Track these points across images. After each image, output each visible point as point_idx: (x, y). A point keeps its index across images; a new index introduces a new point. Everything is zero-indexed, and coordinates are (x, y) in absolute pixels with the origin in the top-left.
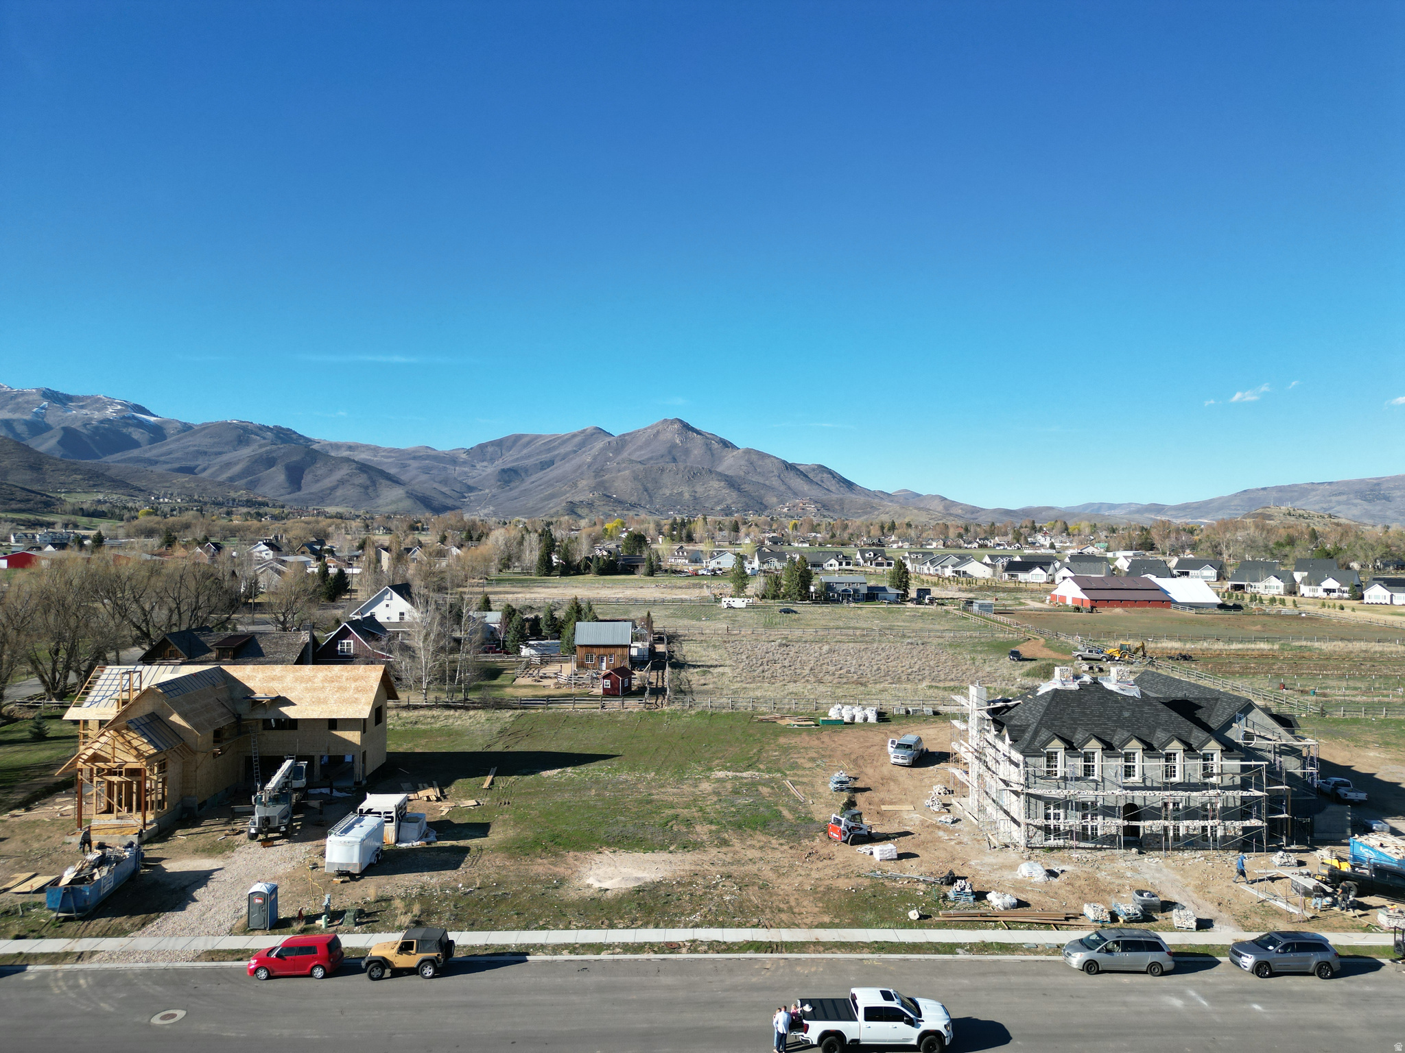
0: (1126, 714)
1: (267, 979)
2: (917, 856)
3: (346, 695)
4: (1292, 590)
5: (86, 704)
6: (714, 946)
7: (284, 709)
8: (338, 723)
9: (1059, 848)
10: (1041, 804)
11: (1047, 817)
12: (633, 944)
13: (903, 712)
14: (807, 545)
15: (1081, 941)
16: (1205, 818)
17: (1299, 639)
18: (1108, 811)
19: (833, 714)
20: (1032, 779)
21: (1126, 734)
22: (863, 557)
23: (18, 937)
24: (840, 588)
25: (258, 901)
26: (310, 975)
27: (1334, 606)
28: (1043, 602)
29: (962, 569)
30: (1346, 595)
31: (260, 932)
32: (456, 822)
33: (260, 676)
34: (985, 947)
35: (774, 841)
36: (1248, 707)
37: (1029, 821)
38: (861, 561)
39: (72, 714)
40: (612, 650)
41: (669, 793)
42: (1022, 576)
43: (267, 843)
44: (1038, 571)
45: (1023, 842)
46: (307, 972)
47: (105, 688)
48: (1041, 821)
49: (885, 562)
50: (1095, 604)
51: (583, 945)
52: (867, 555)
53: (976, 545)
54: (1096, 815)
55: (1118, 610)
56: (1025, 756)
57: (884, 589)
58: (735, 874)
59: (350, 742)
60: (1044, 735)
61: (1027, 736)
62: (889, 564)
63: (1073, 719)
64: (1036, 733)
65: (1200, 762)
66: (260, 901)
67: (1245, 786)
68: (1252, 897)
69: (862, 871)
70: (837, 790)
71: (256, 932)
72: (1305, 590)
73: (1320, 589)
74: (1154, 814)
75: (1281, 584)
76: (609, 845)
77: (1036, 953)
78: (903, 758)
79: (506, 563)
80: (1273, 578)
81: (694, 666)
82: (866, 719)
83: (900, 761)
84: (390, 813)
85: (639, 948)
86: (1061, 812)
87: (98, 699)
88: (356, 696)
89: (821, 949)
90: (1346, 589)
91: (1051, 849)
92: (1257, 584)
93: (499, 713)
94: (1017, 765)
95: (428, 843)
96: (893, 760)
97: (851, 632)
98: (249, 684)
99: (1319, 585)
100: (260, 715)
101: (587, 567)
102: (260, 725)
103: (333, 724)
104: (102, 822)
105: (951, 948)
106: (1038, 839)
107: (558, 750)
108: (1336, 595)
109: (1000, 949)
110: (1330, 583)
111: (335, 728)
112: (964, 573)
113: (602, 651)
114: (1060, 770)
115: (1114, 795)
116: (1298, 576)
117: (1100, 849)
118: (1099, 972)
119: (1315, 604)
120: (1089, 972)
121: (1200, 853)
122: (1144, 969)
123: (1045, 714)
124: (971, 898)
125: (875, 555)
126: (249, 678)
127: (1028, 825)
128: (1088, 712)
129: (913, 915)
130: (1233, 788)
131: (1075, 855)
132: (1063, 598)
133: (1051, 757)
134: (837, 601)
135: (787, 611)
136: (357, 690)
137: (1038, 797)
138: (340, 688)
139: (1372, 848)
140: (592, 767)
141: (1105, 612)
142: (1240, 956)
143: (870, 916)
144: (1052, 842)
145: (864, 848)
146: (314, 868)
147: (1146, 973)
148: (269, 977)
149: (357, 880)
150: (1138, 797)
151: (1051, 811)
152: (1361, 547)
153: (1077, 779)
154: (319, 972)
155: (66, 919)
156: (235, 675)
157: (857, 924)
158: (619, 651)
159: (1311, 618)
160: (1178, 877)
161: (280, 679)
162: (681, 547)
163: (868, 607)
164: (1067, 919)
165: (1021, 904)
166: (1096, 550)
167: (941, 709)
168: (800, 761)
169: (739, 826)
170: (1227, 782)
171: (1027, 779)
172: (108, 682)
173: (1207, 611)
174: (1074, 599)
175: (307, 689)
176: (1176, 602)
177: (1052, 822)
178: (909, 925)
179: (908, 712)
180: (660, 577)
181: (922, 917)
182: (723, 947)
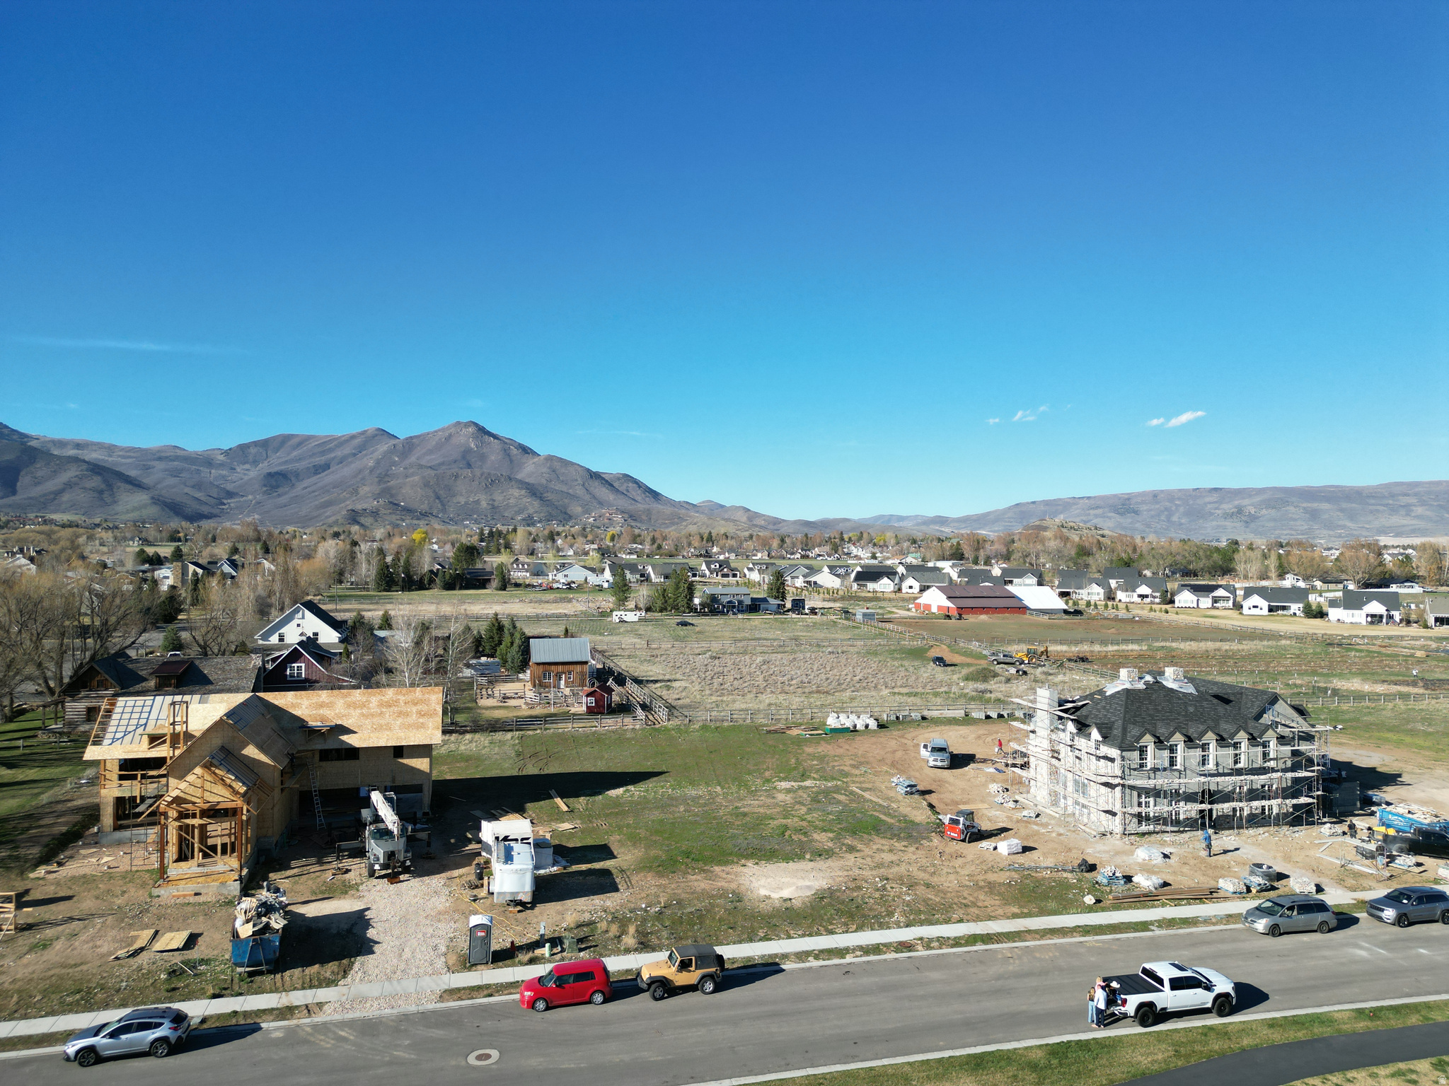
0: (1191, 709)
1: (546, 1010)
2: (1035, 849)
3: (410, 720)
4: (1110, 596)
5: (106, 742)
6: (942, 941)
7: (345, 738)
8: (405, 750)
9: (1150, 833)
10: (1135, 793)
11: (1140, 804)
12: (868, 945)
13: (893, 718)
14: (635, 557)
15: (1257, 908)
16: (1263, 798)
17: (1157, 640)
18: (1190, 798)
19: (832, 722)
20: (1127, 771)
21: (1202, 728)
22: (709, 568)
23: (215, 996)
24: (725, 600)
25: (481, 934)
26: (589, 1002)
27: (1161, 611)
28: (909, 610)
29: (813, 579)
30: (1157, 600)
31: (483, 966)
32: (571, 845)
33: (305, 703)
34: (1170, 923)
35: (896, 844)
36: (1274, 699)
37: (1124, 810)
38: (707, 572)
39: (91, 753)
40: (571, 667)
41: (753, 805)
42: (871, 586)
43: (393, 878)
44: (885, 580)
45: (1118, 829)
46: (586, 998)
47: (124, 722)
48: (1136, 810)
49: (731, 573)
50: (962, 612)
51: (822, 951)
52: (713, 566)
53: (799, 556)
54: (1179, 801)
55: (983, 617)
56: (1122, 751)
57: (764, 600)
58: (890, 876)
59: (419, 770)
60: (1135, 731)
61: (1117, 732)
62: (735, 576)
63: (1150, 715)
64: (1125, 730)
65: (1260, 749)
66: (483, 934)
67: (1294, 768)
68: (1332, 863)
69: (1001, 866)
70: (907, 793)
71: (479, 967)
72: (1121, 595)
73: (1135, 595)
74: (1227, 797)
75: (1101, 591)
76: (748, 857)
77: (1214, 924)
78: (942, 761)
79: (340, 577)
80: (1094, 585)
81: (656, 681)
82: (867, 726)
83: (939, 764)
84: (528, 839)
85: (876, 949)
86: (1151, 800)
87: (119, 735)
88: (421, 720)
89: (1038, 936)
90: (1158, 594)
91: (1144, 834)
92: (1080, 591)
93: (499, 736)
94: (1112, 760)
95: (565, 868)
96: (932, 763)
97: (768, 643)
98: (297, 712)
99: (1134, 591)
100: (319, 745)
101: (431, 581)
102: (317, 757)
103: (399, 751)
104: (180, 871)
105: (1144, 926)
106: (1133, 826)
107: (593, 770)
108: (1148, 600)
109: (1184, 923)
110: (1144, 590)
111: (401, 756)
112: (815, 583)
113: (560, 668)
114: (1150, 763)
115: (1193, 783)
116: (1113, 583)
117: (1182, 832)
118: (1281, 934)
119: (1143, 609)
120: (1274, 935)
121: (1261, 830)
122: (1315, 928)
123: (1126, 712)
124: (1122, 882)
125: (720, 566)
126: (293, 705)
127: (1125, 813)
128: (1160, 708)
129: (1089, 900)
130: (1285, 770)
131: (1167, 838)
132: (928, 607)
133: (1142, 751)
134: (722, 613)
135: (685, 624)
136: (421, 715)
137: (1132, 788)
138: (400, 714)
139: (1402, 816)
140: (650, 784)
141: (971, 619)
142: (1382, 910)
143: (1052, 905)
144: (1144, 828)
145: (985, 844)
146: (475, 900)
147: (1315, 931)
148: (548, 1008)
149: (532, 908)
150: (1214, 783)
151: (1143, 800)
152: (1154, 557)
153: (1165, 769)
154: (598, 998)
155: (251, 974)
156: (276, 703)
157: (1043, 912)
158: (578, 668)
159: (1144, 622)
160: (1262, 851)
161: (329, 705)
162: (517, 559)
163: (756, 619)
164: (1211, 893)
165: (1166, 884)
166: (914, 560)
167: (926, 713)
168: (846, 769)
169: (854, 832)
170: (1281, 766)
171: (1123, 772)
172: (126, 716)
173: (1056, 617)
174: (940, 608)
175: (363, 715)
176: (1030, 609)
177: (1143, 810)
178: (1090, 909)
179: (898, 718)
180: (511, 591)
181: (1098, 901)
182: (951, 942)
